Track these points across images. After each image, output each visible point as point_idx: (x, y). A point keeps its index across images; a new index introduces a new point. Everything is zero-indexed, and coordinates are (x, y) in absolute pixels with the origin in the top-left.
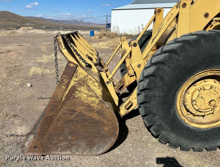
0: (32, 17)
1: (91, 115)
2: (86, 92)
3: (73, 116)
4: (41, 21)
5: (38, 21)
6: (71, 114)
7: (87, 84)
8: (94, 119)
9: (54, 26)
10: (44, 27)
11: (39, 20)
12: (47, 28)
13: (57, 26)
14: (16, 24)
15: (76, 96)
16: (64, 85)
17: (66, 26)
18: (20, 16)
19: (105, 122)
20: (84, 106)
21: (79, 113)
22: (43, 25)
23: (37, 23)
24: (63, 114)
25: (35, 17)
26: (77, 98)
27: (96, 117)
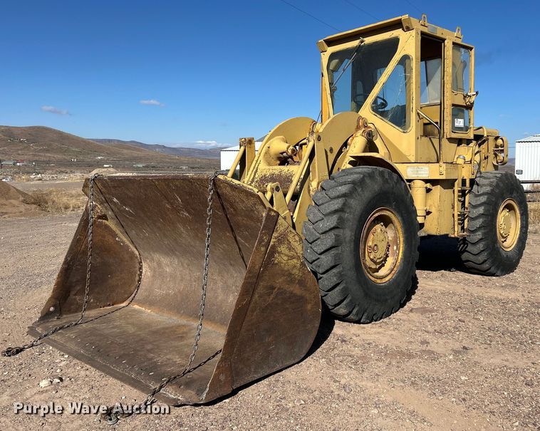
0: (109, 141)
1: (292, 289)
2: (287, 252)
3: (272, 296)
4: (135, 149)
5: (125, 151)
6: (269, 295)
7: (288, 240)
8: (295, 295)
9: (169, 162)
10: (140, 166)
11: (128, 148)
12: (147, 167)
13: (175, 161)
14: (68, 158)
15: (276, 262)
16: (263, 246)
17: (199, 162)
18: (79, 138)
19: (307, 296)
20: (284, 275)
21: (279, 289)
22: (138, 159)
23: (123, 154)
24: (260, 297)
25: (118, 141)
26: (277, 264)
27: (297, 290)
